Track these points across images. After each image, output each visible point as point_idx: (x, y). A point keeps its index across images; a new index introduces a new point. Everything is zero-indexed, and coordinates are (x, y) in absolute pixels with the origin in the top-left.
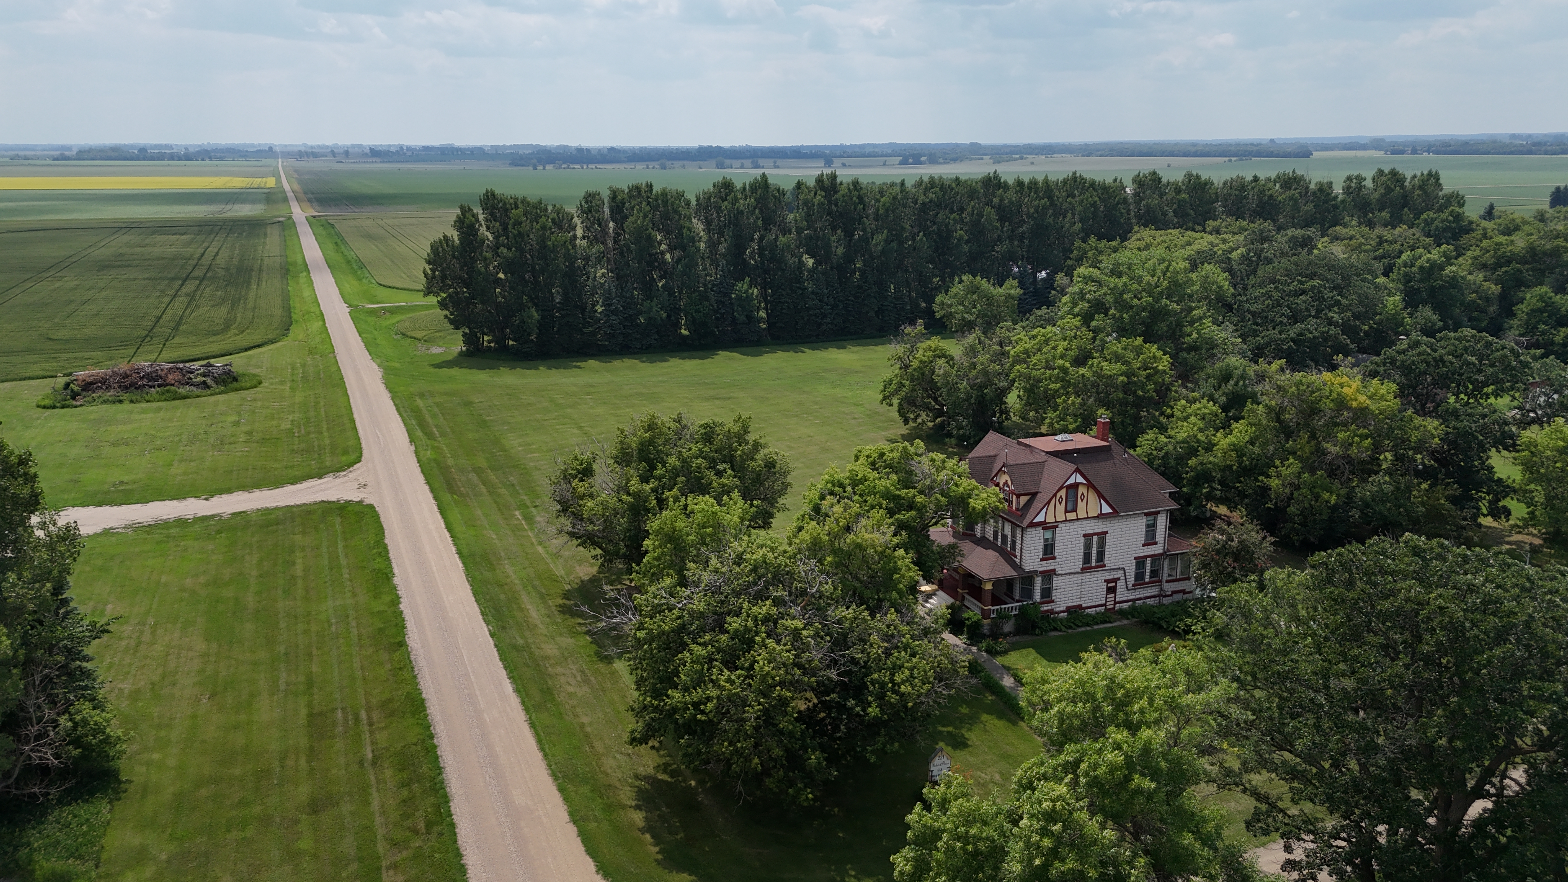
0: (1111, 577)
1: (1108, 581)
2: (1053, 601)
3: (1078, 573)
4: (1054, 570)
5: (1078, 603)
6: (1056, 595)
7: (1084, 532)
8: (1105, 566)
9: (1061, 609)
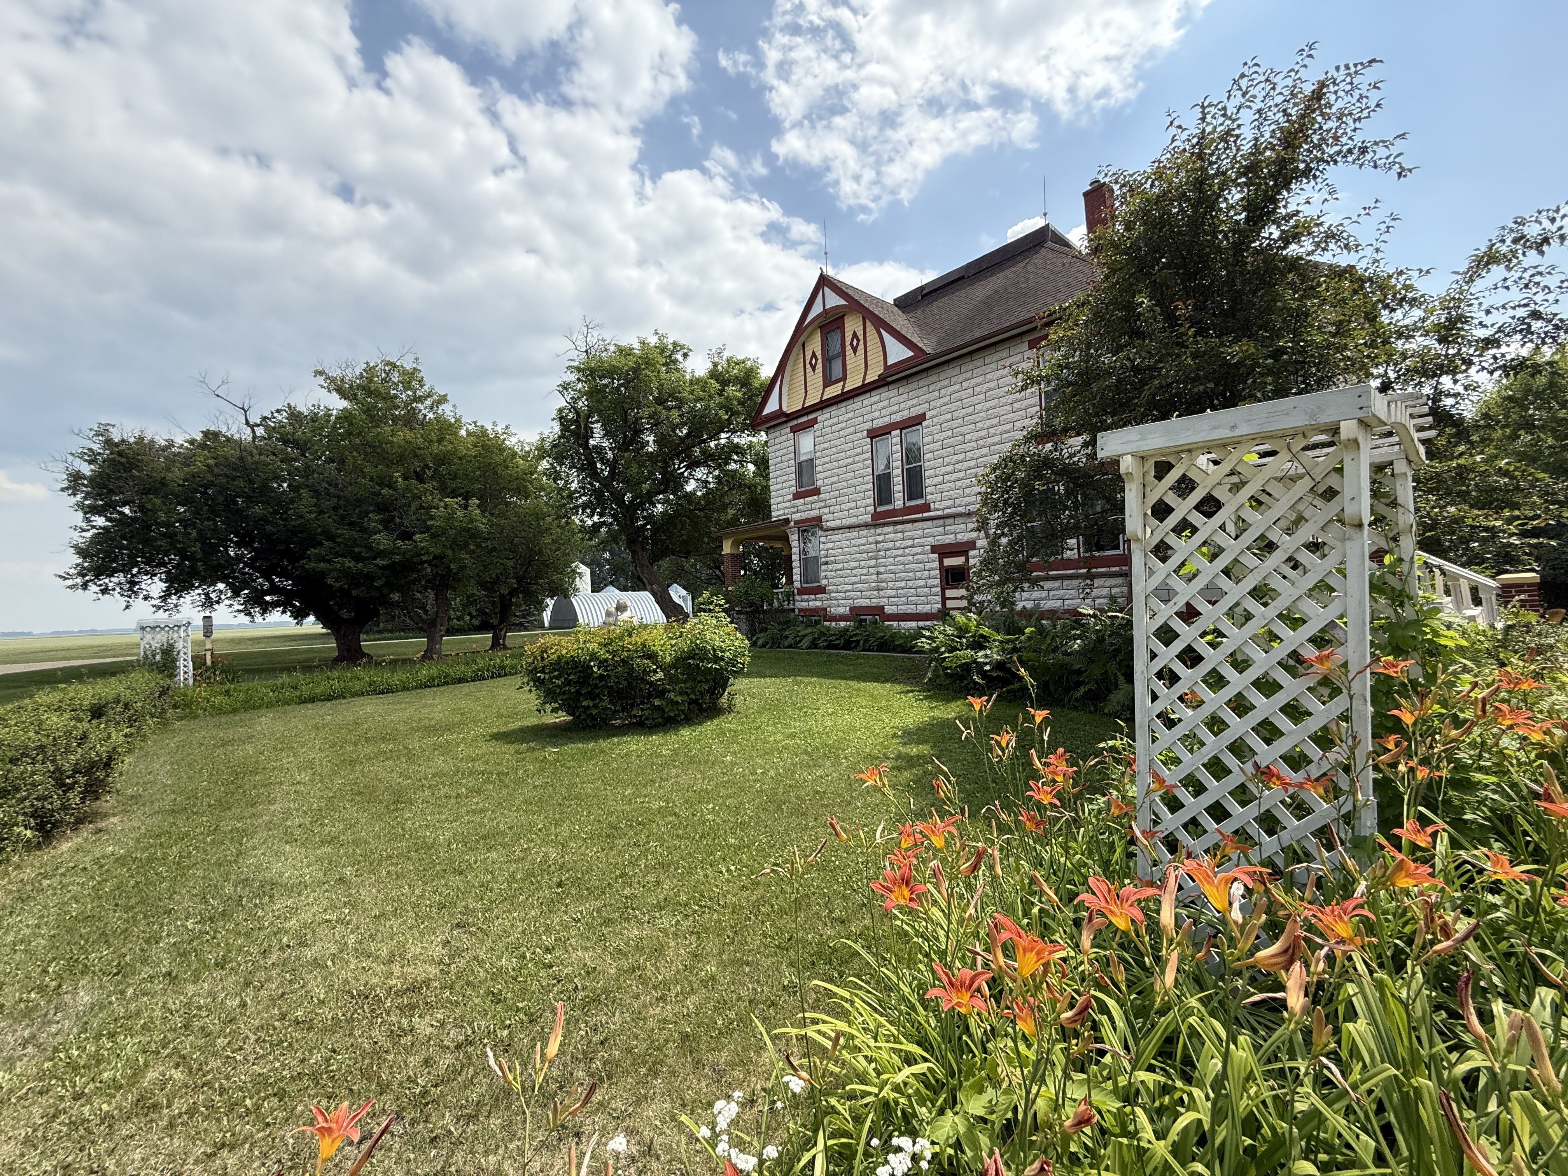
0: (949, 539)
1: (943, 551)
2: (822, 590)
3: (866, 526)
4: (819, 519)
5: (875, 602)
6: (828, 577)
7: (868, 426)
8: (926, 508)
9: (841, 610)
